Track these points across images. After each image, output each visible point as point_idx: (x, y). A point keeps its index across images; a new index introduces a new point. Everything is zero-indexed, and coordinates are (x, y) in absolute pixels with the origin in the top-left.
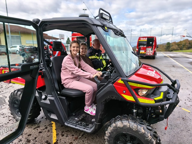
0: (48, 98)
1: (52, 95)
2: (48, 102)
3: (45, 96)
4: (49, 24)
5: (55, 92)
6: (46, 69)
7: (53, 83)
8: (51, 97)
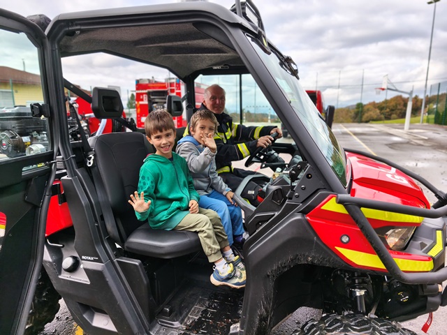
0: (82, 266)
1: (97, 255)
2: (81, 278)
3: (74, 258)
4: (82, 31)
5: (107, 246)
6: (74, 174)
7: (98, 217)
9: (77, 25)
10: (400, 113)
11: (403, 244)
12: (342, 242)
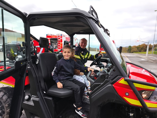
0: (32, 99)
1: (37, 96)
3: (29, 96)
4: (38, 18)
6: (31, 66)
7: (39, 82)
8: (36, 97)
9: (36, 16)
10: (145, 50)
11: (148, 97)
12: (126, 95)
